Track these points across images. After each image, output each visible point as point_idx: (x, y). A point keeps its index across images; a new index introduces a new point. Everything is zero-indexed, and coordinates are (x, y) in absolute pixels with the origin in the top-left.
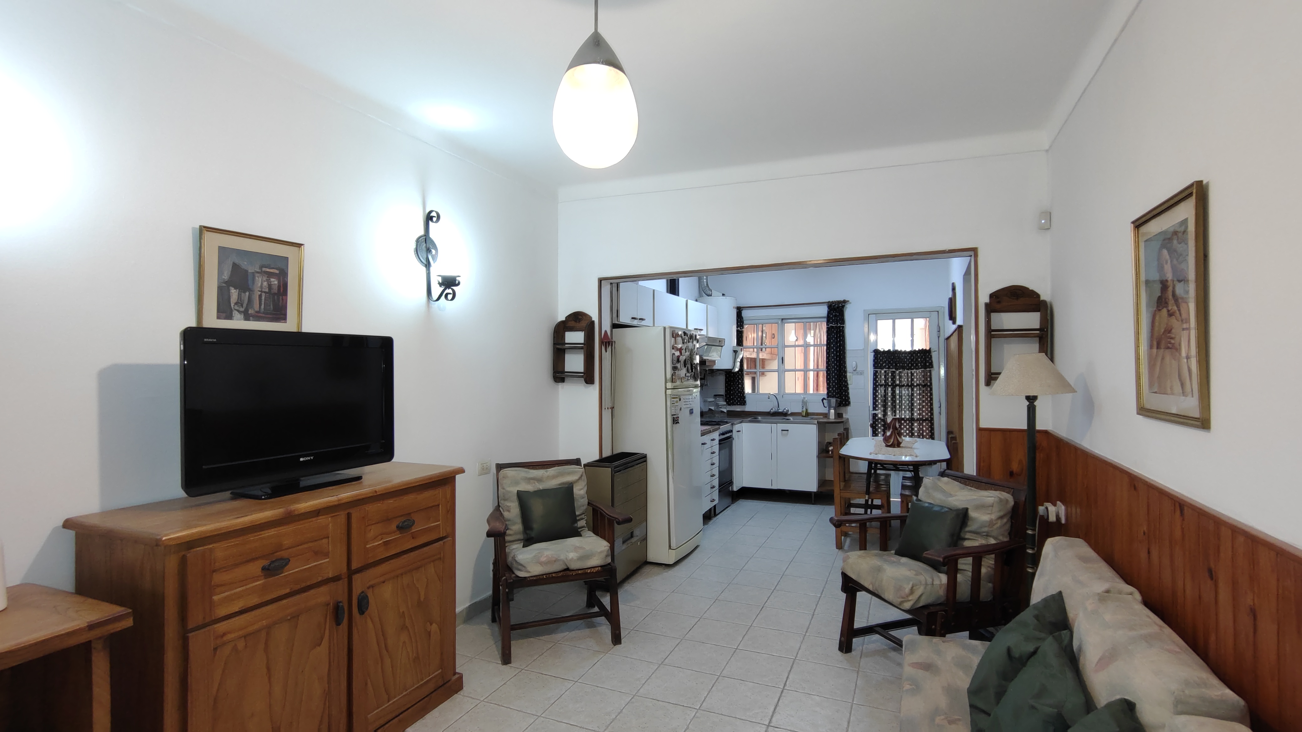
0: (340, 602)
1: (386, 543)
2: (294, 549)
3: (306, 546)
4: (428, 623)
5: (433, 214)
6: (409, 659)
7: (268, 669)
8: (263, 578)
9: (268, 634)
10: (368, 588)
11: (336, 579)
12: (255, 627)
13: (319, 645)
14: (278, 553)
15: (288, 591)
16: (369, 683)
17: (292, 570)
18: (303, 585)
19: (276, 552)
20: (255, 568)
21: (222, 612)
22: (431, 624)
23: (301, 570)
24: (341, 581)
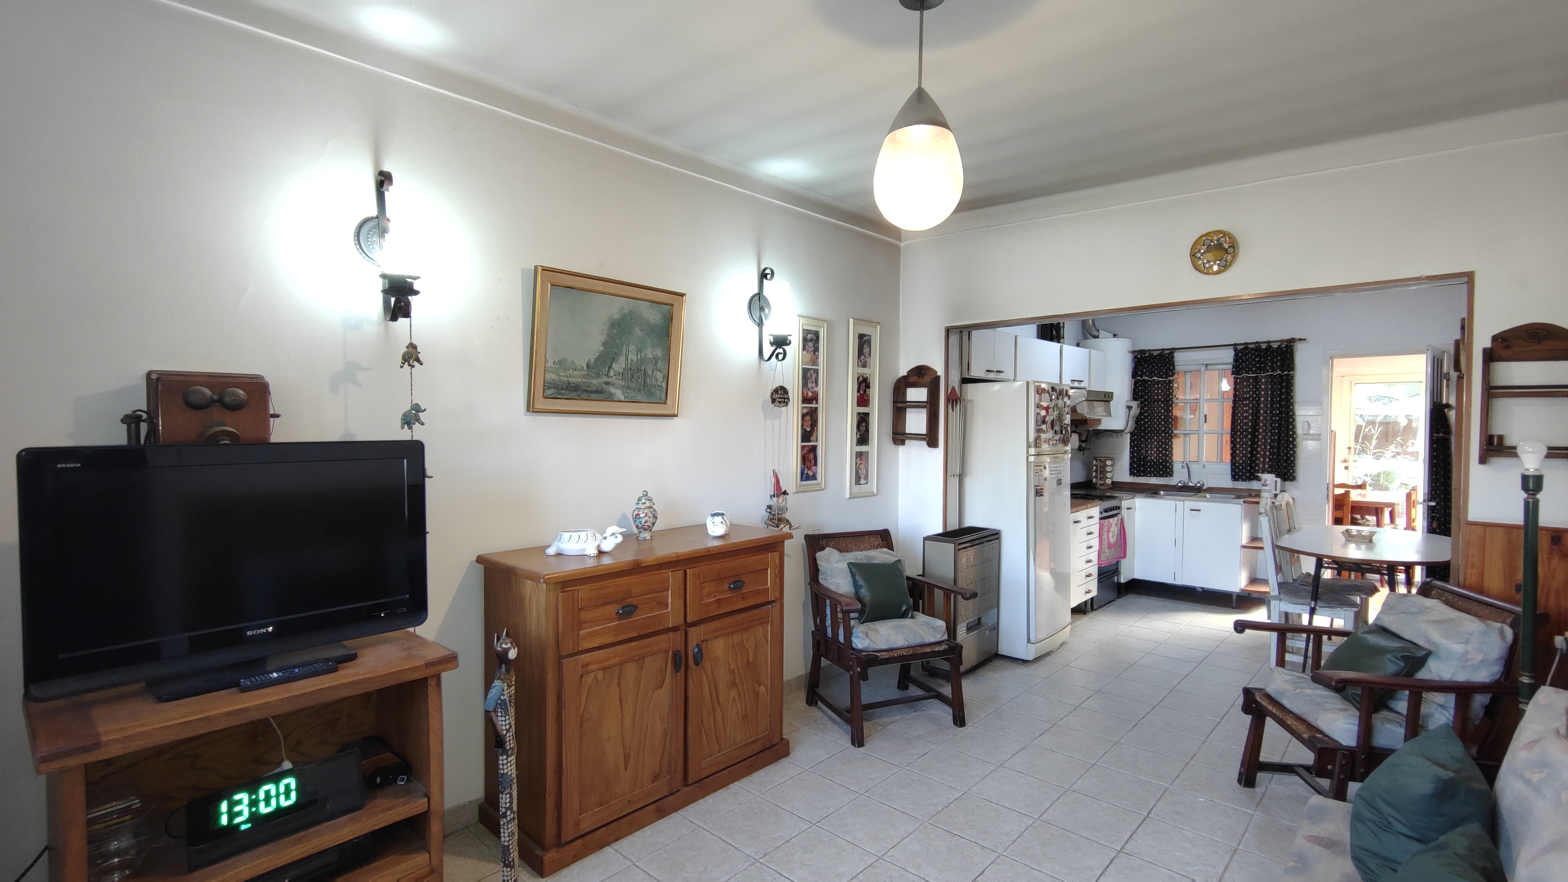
0: (678, 651)
1: (719, 601)
2: (640, 597)
3: (651, 595)
4: (756, 684)
5: (768, 271)
6: (738, 715)
7: (621, 701)
8: (616, 620)
9: (620, 670)
10: (703, 642)
11: (675, 629)
12: (611, 662)
13: (661, 688)
14: (628, 600)
15: (636, 634)
16: (703, 732)
17: (639, 617)
18: (648, 631)
19: (627, 599)
20: (612, 610)
21: (586, 645)
22: (759, 686)
23: (646, 617)
24: (679, 632)
